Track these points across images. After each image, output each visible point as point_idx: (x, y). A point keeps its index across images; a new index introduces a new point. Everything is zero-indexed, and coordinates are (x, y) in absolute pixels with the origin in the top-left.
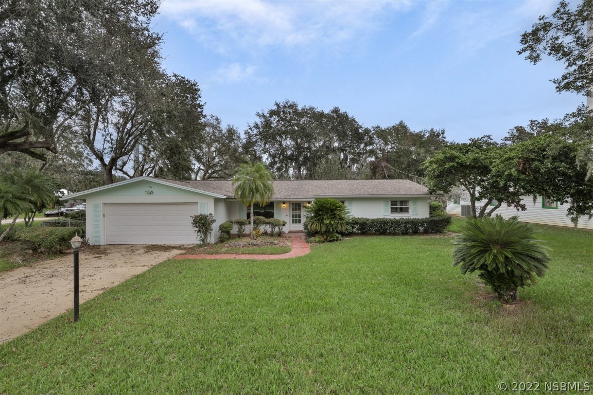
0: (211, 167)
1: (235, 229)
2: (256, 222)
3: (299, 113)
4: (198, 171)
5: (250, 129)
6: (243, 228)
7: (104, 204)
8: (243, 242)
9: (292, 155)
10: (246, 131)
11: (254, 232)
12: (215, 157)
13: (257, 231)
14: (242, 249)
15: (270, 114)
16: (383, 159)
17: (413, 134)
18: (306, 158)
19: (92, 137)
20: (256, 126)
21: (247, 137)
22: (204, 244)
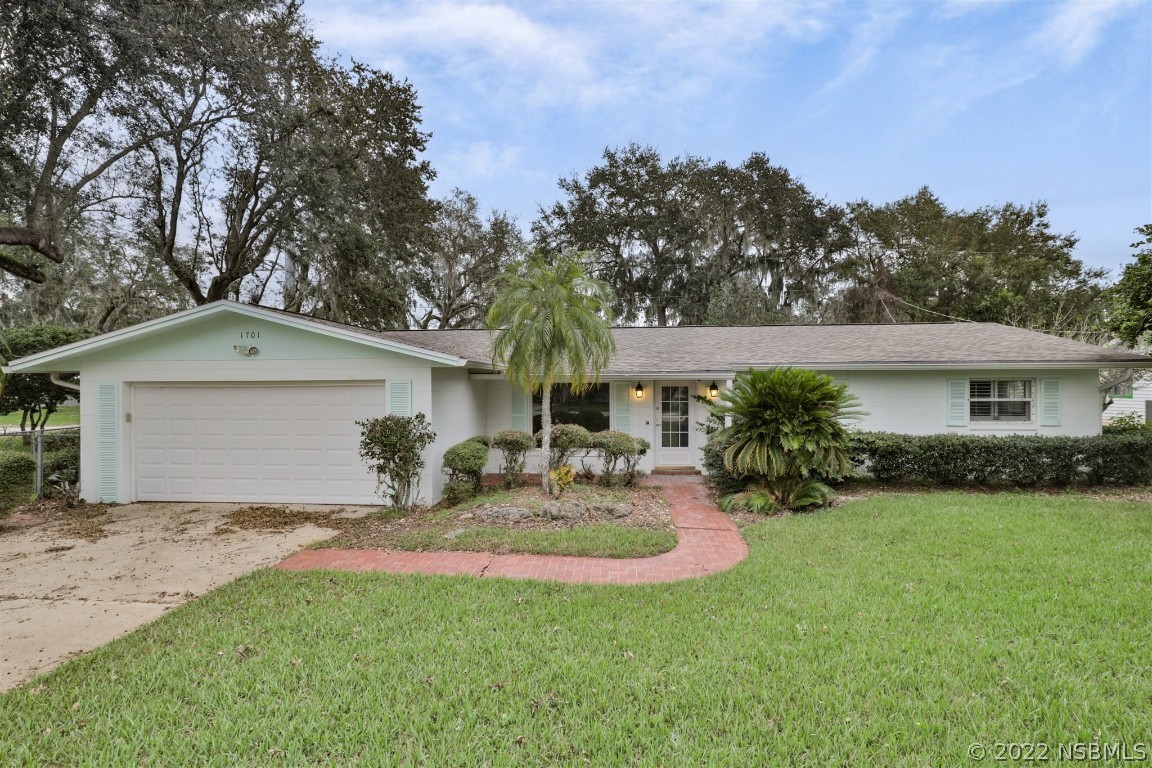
0: (455, 312)
1: (495, 462)
2: (559, 442)
3: (664, 176)
4: (427, 321)
5: (546, 218)
6: (521, 459)
7: (130, 384)
8: (516, 504)
9: (645, 279)
10: (534, 223)
11: (553, 475)
12: (464, 288)
13: (563, 470)
14: (513, 533)
15: (591, 180)
16: (879, 283)
17: (961, 220)
18: (680, 284)
19: (167, 232)
20: (560, 212)
21: (538, 238)
22: (399, 508)
